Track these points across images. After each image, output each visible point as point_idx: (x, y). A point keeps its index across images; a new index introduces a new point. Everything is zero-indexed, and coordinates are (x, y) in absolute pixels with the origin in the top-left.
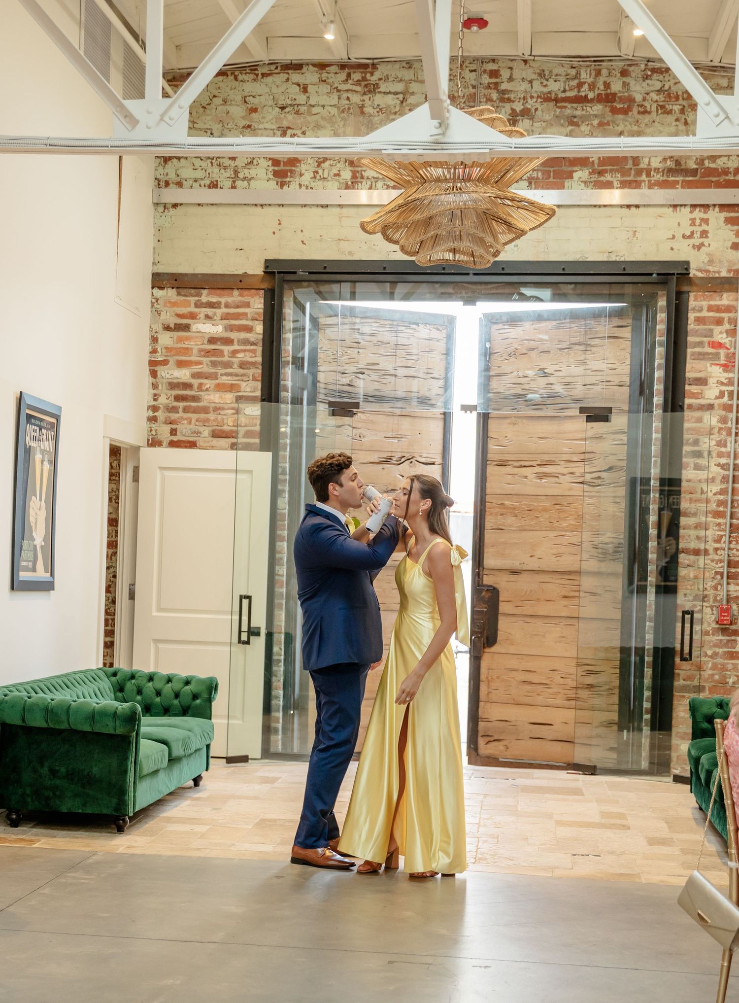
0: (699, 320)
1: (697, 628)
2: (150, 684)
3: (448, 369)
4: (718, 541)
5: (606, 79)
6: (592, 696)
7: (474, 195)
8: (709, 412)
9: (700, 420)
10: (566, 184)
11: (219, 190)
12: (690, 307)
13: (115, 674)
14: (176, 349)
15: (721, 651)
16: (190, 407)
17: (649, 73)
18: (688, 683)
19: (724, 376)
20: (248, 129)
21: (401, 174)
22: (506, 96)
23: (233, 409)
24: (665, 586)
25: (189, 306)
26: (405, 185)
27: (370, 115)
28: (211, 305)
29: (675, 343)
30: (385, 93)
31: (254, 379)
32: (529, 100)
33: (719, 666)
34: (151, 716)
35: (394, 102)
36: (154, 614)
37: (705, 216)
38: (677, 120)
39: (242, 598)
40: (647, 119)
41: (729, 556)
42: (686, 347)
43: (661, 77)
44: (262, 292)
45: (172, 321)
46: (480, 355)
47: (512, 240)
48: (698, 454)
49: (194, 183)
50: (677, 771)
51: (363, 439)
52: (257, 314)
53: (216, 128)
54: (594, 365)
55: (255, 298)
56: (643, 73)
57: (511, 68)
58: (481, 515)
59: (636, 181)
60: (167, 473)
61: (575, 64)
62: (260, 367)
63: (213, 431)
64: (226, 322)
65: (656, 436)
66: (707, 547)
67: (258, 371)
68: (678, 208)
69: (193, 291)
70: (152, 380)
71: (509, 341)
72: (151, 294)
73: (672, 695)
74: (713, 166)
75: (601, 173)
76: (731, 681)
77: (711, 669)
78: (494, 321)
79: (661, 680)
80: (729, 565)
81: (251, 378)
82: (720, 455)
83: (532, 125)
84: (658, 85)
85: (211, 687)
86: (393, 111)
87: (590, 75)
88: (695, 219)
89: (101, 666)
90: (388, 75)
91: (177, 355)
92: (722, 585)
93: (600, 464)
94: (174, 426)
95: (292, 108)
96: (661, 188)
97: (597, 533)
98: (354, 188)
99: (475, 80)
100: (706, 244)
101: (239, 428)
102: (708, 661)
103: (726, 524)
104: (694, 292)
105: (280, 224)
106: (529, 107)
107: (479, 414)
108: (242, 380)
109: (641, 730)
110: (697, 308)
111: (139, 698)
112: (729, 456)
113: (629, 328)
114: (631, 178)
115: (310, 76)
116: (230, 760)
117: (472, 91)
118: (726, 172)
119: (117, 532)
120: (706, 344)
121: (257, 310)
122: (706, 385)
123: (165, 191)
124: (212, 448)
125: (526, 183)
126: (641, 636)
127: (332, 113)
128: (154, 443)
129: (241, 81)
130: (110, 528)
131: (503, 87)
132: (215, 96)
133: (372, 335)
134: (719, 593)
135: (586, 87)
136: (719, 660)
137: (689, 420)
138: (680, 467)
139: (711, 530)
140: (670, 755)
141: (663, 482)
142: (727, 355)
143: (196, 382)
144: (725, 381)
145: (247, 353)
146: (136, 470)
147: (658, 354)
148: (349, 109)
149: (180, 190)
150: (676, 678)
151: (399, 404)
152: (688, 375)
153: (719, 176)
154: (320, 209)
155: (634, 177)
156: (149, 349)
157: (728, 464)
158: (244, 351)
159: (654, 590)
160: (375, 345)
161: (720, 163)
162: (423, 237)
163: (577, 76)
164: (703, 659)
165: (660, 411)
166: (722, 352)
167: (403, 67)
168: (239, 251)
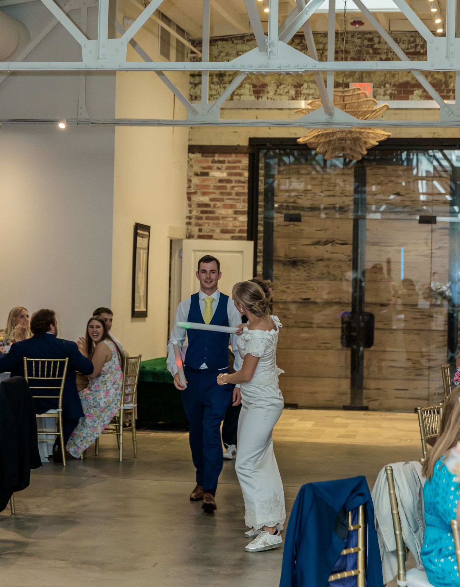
10: (410, 97)
14: (201, 185)
16: (209, 217)
22: (377, 51)
23: (232, 218)
25: (209, 162)
28: (220, 162)
31: (244, 201)
32: (389, 53)
44: (248, 155)
45: (199, 171)
55: (244, 158)
57: (379, 37)
59: (447, 96)
60: (197, 253)
61: (413, 35)
62: (247, 195)
63: (222, 230)
64: (229, 171)
67: (246, 197)
69: (210, 155)
70: (188, 202)
72: (187, 157)
81: (242, 201)
91: (202, 189)
94: (200, 227)
98: (296, 99)
99: (360, 43)
101: (235, 228)
105: (257, 118)
106: (389, 57)
108: (237, 202)
114: (445, 94)
117: (359, 48)
121: (245, 165)
124: (222, 239)
128: (190, 236)
129: (236, 44)
131: (376, 46)
132: (221, 52)
135: (419, 47)
143: (212, 203)
145: (240, 188)
146: (180, 251)
154: (278, 111)
155: (446, 93)
156: (186, 185)
158: (238, 186)
163: (415, 41)
167: (322, 36)
168: (235, 133)
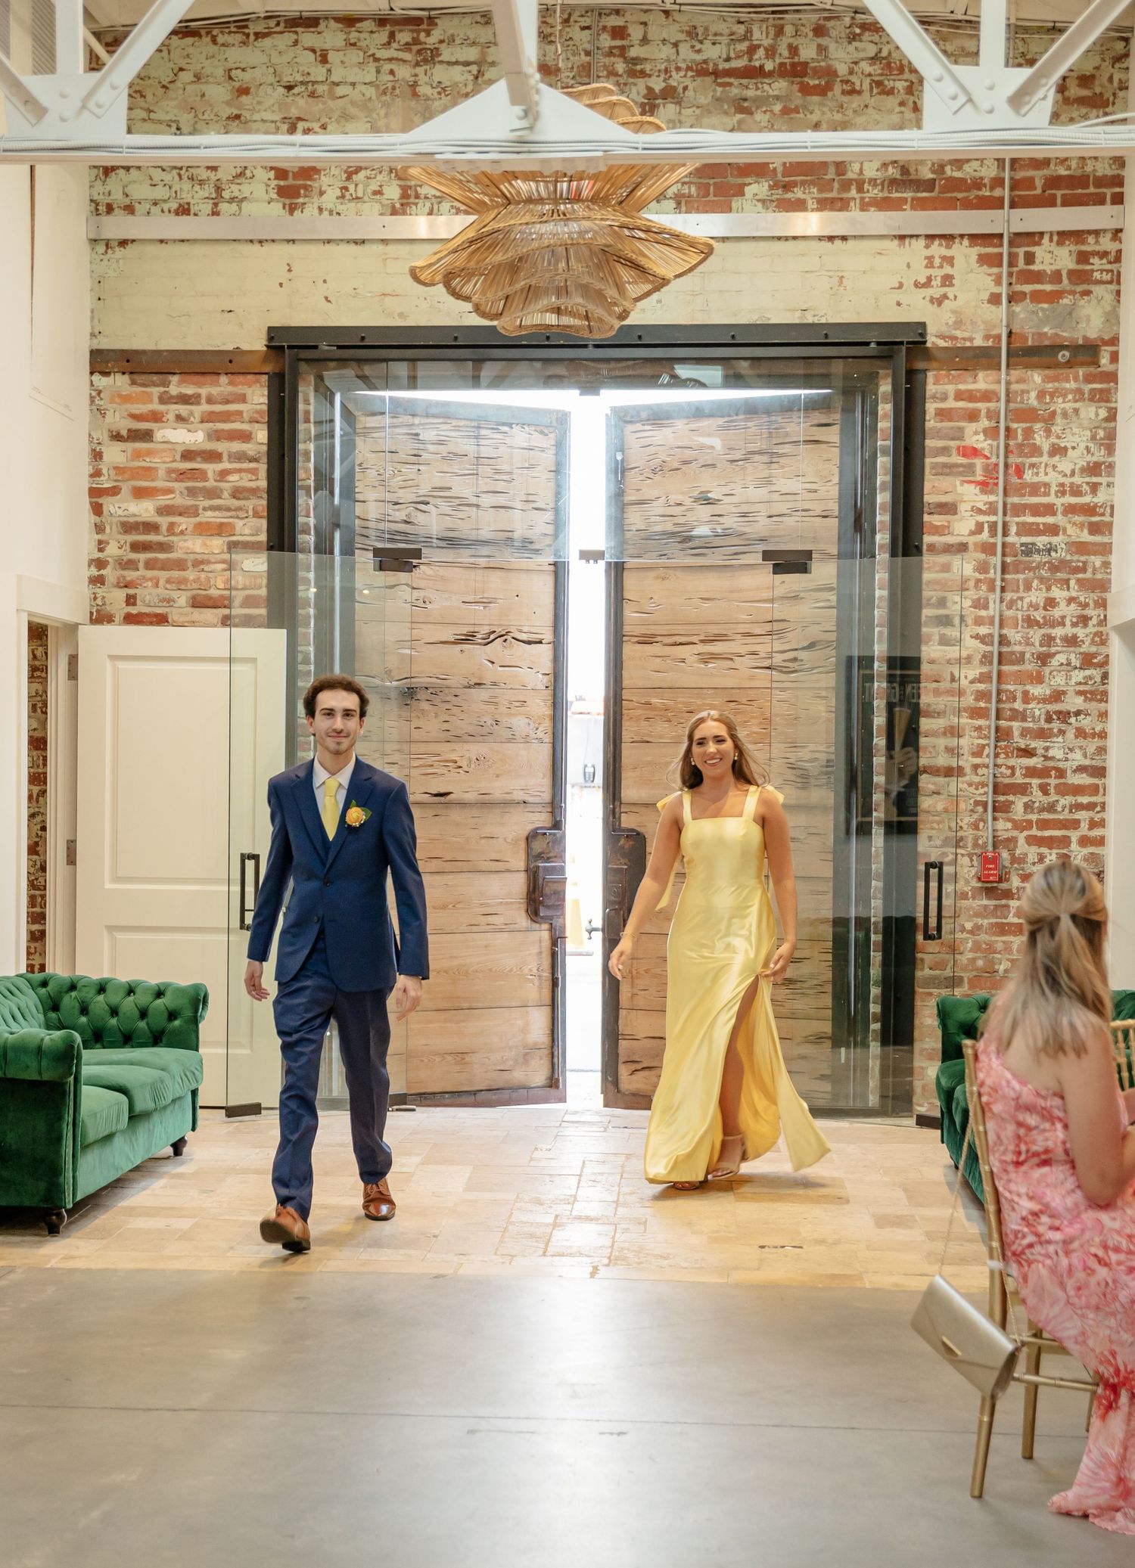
0: (942, 414)
1: (948, 888)
2: (101, 997)
3: (558, 494)
4: (978, 753)
5: (791, 40)
6: (791, 997)
7: (586, 224)
8: (959, 556)
9: (946, 568)
10: (734, 205)
11: (191, 218)
12: (928, 394)
13: (44, 984)
14: (131, 469)
15: (985, 922)
16: (156, 560)
17: (858, 31)
18: (938, 972)
19: (982, 500)
20: (236, 121)
21: (470, 191)
22: (638, 67)
23: (223, 562)
24: (900, 823)
25: (151, 401)
26: (478, 208)
27: (428, 99)
28: (185, 399)
29: (906, 449)
30: (449, 63)
31: (256, 515)
32: (674, 74)
33: (984, 946)
34: (104, 1048)
35: (464, 78)
36: (108, 886)
37: (948, 253)
38: (902, 104)
39: (244, 858)
40: (855, 102)
41: (995, 776)
42: (924, 456)
43: (876, 38)
44: (266, 377)
45: (124, 425)
46: (608, 472)
47: (648, 294)
48: (945, 621)
49: (153, 207)
50: (922, 1109)
51: (429, 606)
52: (257, 412)
53: (186, 119)
54: (785, 485)
55: (254, 388)
56: (848, 31)
57: (645, 24)
58: (615, 720)
59: (841, 199)
60: (122, 665)
61: (744, 17)
62: (265, 496)
63: (194, 598)
64: (211, 425)
65: (881, 593)
66: (961, 763)
67: (262, 503)
68: (907, 241)
69: (155, 378)
70: (94, 519)
71: (652, 449)
72: (88, 383)
73: (913, 992)
74: (958, 174)
75: (787, 187)
76: (1002, 968)
77: (971, 951)
78: (628, 419)
79: (896, 966)
80: (996, 791)
81: (251, 513)
82: (979, 621)
83: (680, 113)
84: (872, 50)
85: (198, 1000)
86: (464, 91)
87: (767, 33)
88: (933, 257)
89: (23, 970)
90: (453, 35)
91: (133, 478)
92: (985, 822)
93: (796, 639)
94: (131, 591)
95: (303, 88)
96: (880, 210)
97: (795, 746)
98: (404, 213)
99: (589, 42)
100: (951, 296)
101: (234, 593)
102: (967, 939)
103: (989, 727)
104: (934, 370)
105: (290, 270)
106: (675, 84)
107: (609, 564)
108: (238, 517)
109: (865, 1045)
110: (938, 395)
111: (83, 1019)
112: (992, 623)
113: (836, 428)
114: (834, 194)
115: (331, 37)
116: (232, 1112)
117: (585, 59)
118: (978, 184)
119: (45, 759)
120: (954, 452)
121: (258, 407)
122: (955, 513)
123: (107, 220)
124: (193, 624)
125: (672, 204)
126: (864, 900)
127: (368, 96)
128: (100, 617)
129: (223, 45)
130: (35, 753)
131: (633, 53)
132: (181, 69)
133: (440, 443)
134: (981, 833)
135: (761, 52)
136: (984, 937)
137: (931, 569)
138: (919, 640)
139: (967, 737)
140: (911, 1083)
141: (892, 662)
142: (986, 468)
143: (164, 521)
144: (984, 508)
145: (243, 475)
146: (73, 660)
147: (882, 467)
148: (394, 88)
149: (130, 218)
150: (919, 965)
151: (485, 550)
152: (927, 498)
153: (968, 190)
154: (353, 247)
155: (839, 193)
156: (88, 469)
157: (991, 635)
158: (239, 471)
159: (882, 831)
160: (444, 458)
161: (969, 171)
162: (508, 290)
163: (747, 35)
164: (959, 935)
165: (886, 556)
166: (979, 463)
167: (477, 22)
168: (226, 314)
